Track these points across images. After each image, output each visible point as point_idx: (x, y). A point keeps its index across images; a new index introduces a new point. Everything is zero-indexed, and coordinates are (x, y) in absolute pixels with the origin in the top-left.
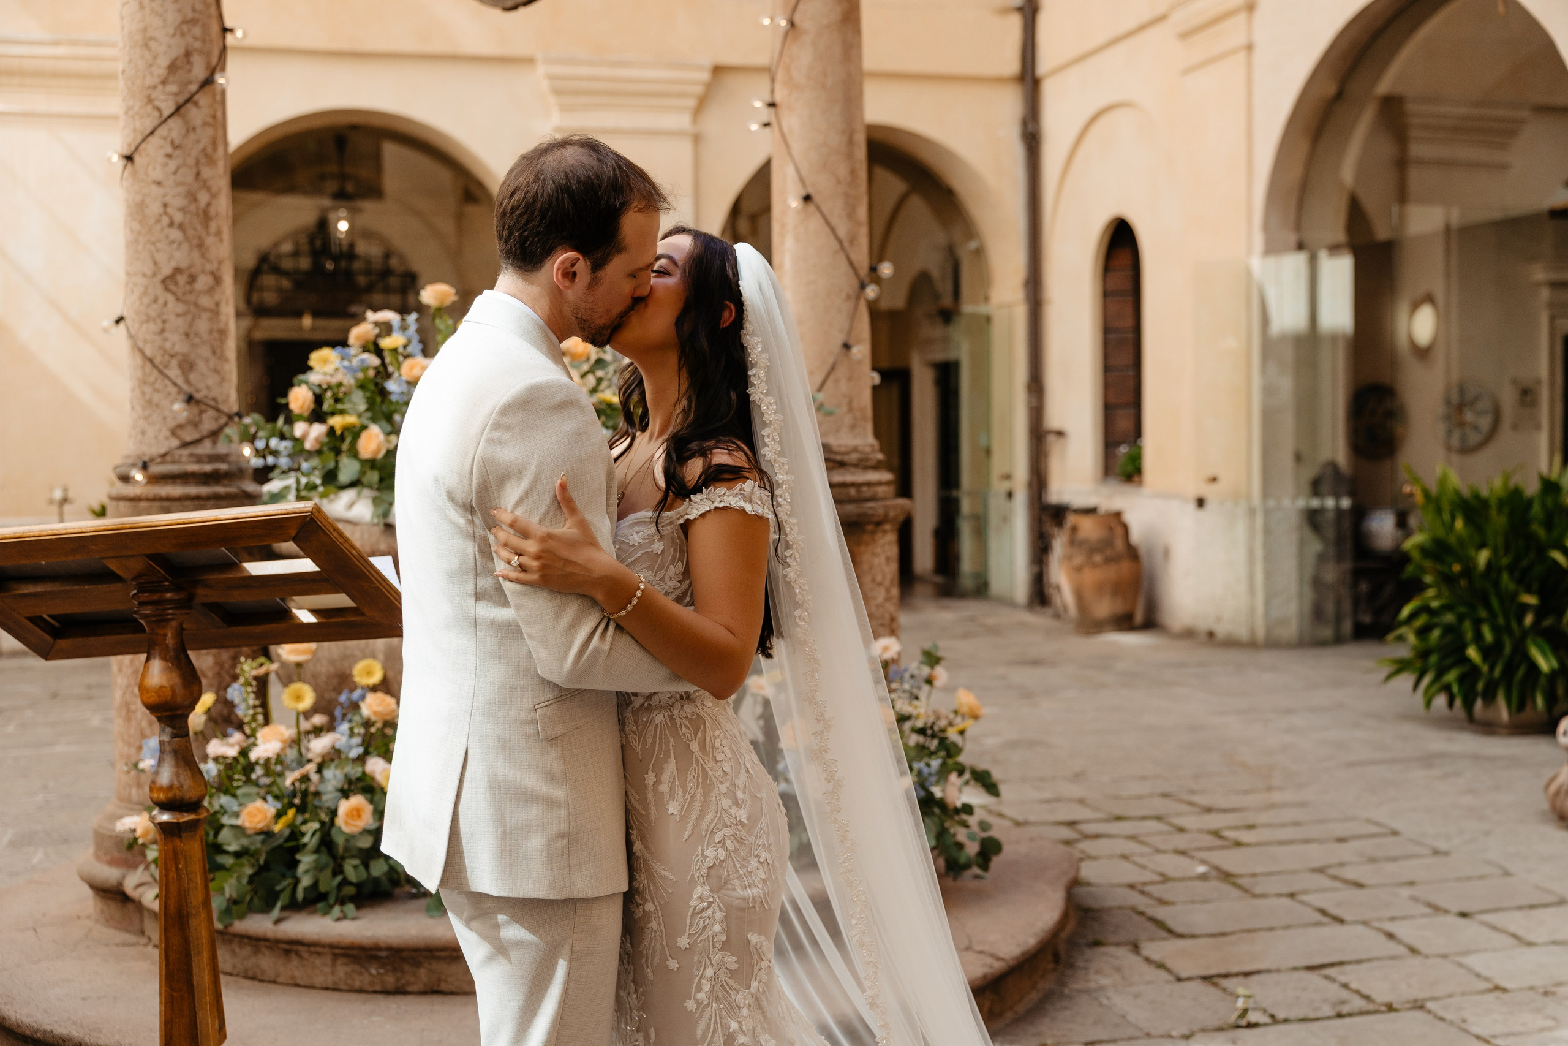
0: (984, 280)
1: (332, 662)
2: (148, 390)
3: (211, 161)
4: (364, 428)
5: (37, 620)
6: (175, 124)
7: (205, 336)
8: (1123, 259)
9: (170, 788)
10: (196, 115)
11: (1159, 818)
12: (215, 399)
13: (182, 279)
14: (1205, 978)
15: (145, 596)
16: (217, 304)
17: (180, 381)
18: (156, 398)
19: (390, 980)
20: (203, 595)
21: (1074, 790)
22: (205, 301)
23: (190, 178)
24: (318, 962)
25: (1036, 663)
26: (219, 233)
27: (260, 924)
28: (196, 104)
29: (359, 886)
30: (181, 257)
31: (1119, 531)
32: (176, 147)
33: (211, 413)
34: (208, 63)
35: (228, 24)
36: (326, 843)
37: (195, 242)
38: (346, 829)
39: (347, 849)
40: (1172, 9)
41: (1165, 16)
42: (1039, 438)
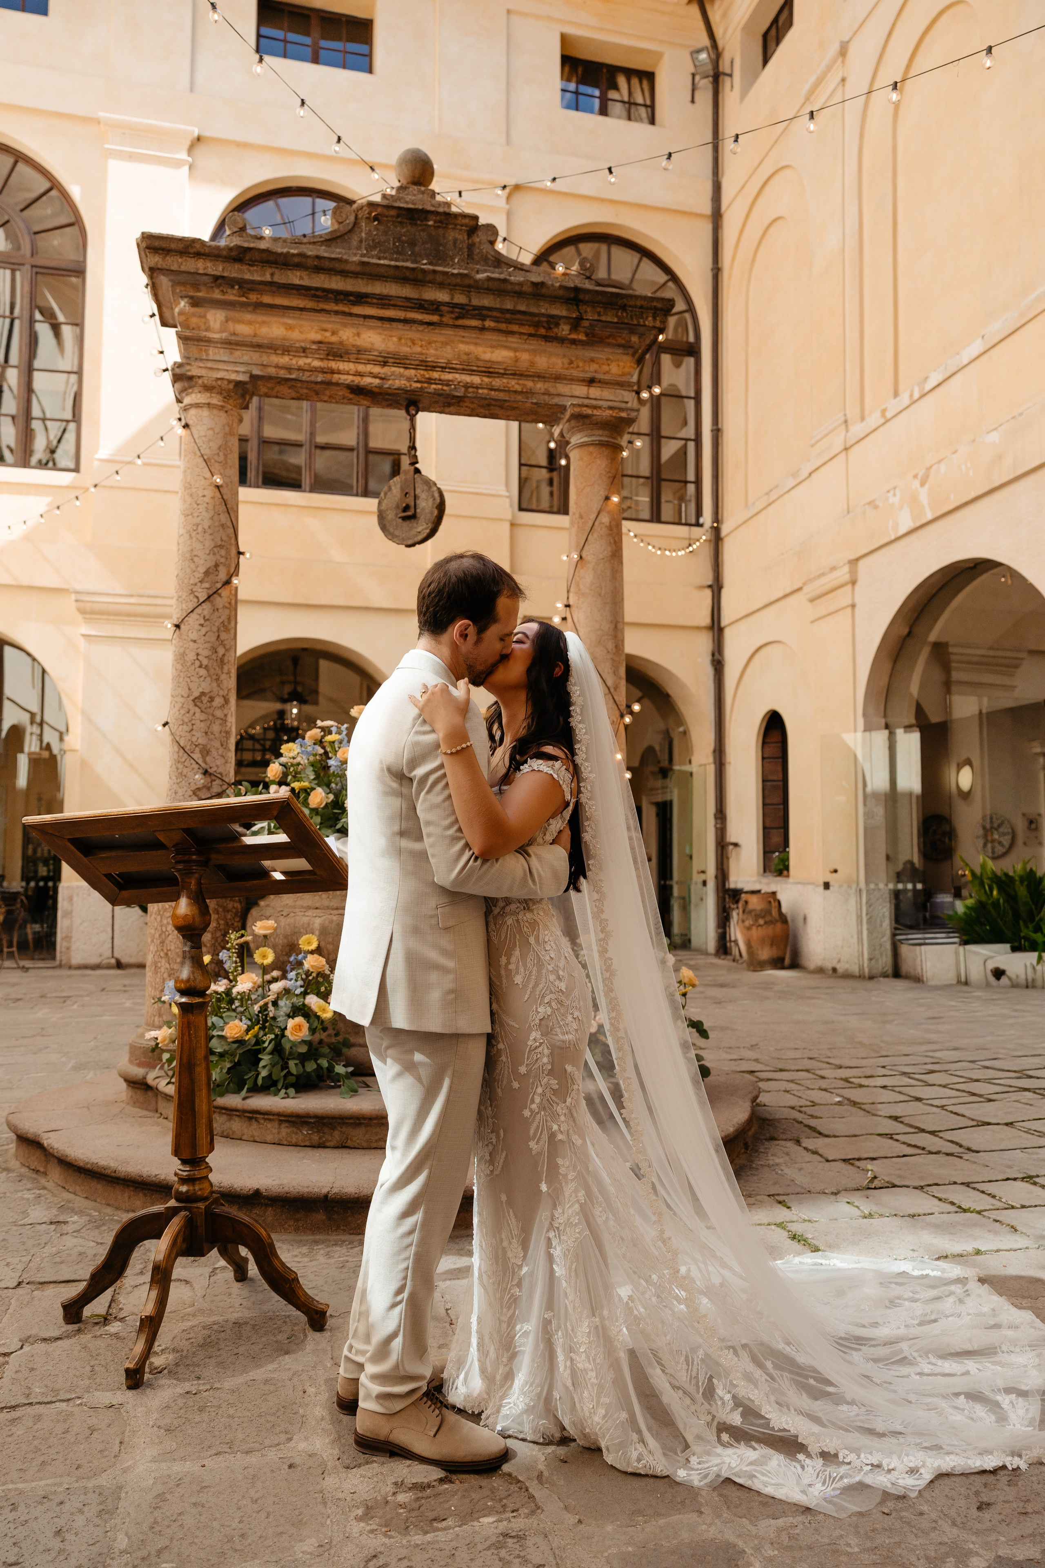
0: (688, 750)
1: (286, 937)
2: (180, 766)
4: (313, 789)
5: (109, 876)
6: (207, 606)
7: (217, 735)
8: (775, 737)
9: (188, 980)
10: (219, 602)
11: (808, 1071)
12: (221, 774)
13: (205, 699)
14: (844, 1160)
15: (180, 857)
16: (226, 715)
17: (200, 761)
18: (185, 771)
19: (315, 1138)
20: (216, 858)
21: (752, 1054)
22: (218, 713)
23: (213, 639)
24: (269, 1125)
25: (722, 986)
26: (229, 673)
27: (233, 1100)
28: (220, 595)
29: (298, 1077)
30: (205, 686)
31: (774, 904)
32: (206, 620)
33: (218, 782)
34: (229, 571)
35: (241, 550)
36: (278, 1049)
37: (214, 677)
38: (292, 1038)
39: (291, 1053)
40: (804, 584)
41: (800, 589)
42: (723, 848)
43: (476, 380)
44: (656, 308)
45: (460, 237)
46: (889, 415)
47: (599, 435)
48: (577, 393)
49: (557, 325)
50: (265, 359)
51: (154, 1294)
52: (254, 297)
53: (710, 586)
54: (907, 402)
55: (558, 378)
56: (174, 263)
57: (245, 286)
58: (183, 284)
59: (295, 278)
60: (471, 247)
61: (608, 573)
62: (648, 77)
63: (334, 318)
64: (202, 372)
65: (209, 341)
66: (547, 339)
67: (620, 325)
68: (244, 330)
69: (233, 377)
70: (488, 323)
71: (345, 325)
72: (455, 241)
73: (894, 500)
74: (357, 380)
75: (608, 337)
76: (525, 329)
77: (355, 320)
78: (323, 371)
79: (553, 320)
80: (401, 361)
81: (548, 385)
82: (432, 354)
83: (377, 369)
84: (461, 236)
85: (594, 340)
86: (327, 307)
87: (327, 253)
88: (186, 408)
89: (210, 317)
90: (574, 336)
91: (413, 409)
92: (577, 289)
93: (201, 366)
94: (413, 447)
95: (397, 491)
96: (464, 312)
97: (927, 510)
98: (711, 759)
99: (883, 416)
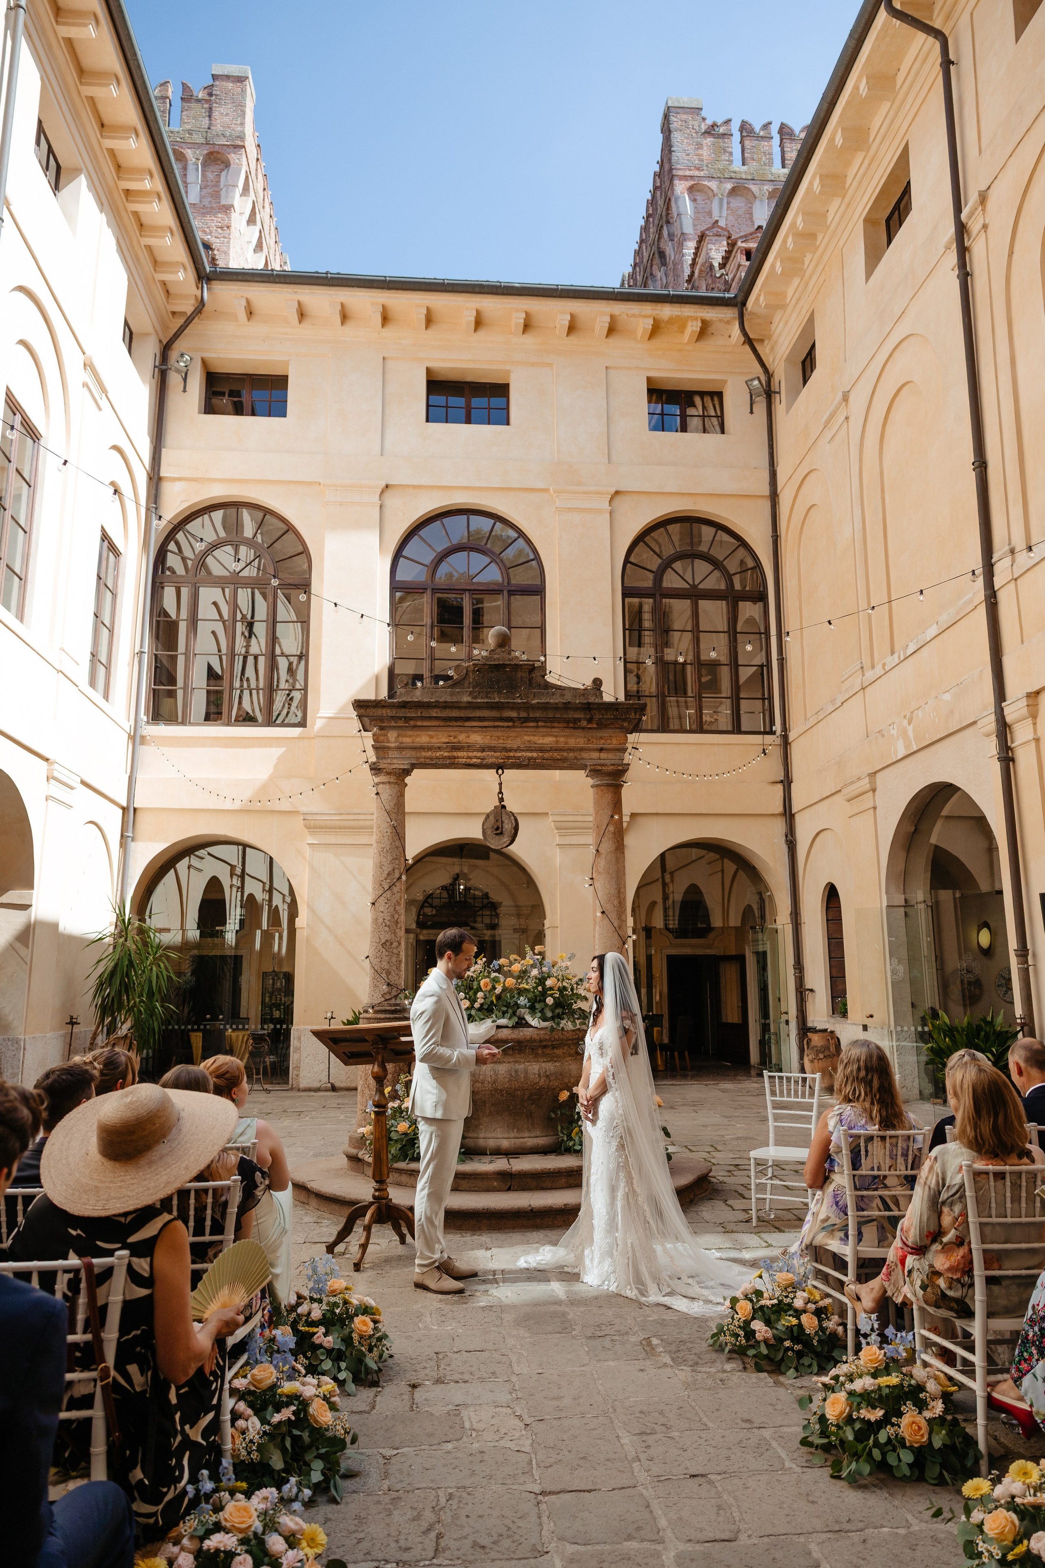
0: (774, 912)
2: (375, 981)
3: (399, 904)
5: (344, 1053)
6: (389, 892)
7: (395, 963)
8: (834, 904)
9: (378, 1101)
10: (395, 889)
12: (397, 984)
13: (388, 944)
15: (375, 1047)
16: (400, 952)
17: (386, 978)
18: (378, 984)
20: (390, 1046)
22: (395, 951)
23: (392, 910)
26: (400, 928)
27: (402, 1165)
28: (395, 886)
30: (388, 937)
31: (832, 1042)
32: (388, 900)
33: (395, 989)
34: (400, 872)
37: (393, 931)
40: (842, 788)
41: (840, 791)
42: (801, 993)
43: (535, 755)
44: (635, 709)
45: (524, 675)
46: (887, 669)
47: (605, 780)
48: (593, 757)
49: (580, 721)
50: (418, 755)
51: (365, 1233)
52: (412, 723)
53: (782, 782)
54: (898, 660)
55: (582, 750)
56: (371, 712)
57: (408, 719)
58: (376, 720)
59: (434, 713)
60: (531, 680)
61: (614, 860)
62: (717, 396)
63: (455, 729)
64: (386, 766)
65: (389, 748)
66: (574, 728)
67: (614, 718)
68: (407, 740)
69: (402, 767)
70: (540, 724)
71: (461, 732)
72: (522, 678)
73: (894, 732)
74: (468, 761)
75: (610, 724)
76: (561, 725)
77: (467, 729)
78: (449, 758)
79: (576, 721)
80: (493, 749)
81: (577, 754)
82: (510, 744)
83: (479, 754)
85: (601, 726)
86: (451, 724)
87: (451, 695)
88: (377, 784)
89: (389, 735)
90: (590, 726)
91: (500, 771)
92: (588, 703)
93: (385, 761)
94: (501, 792)
95: (492, 818)
96: (526, 720)
97: (913, 743)
98: (789, 921)
99: (884, 668)
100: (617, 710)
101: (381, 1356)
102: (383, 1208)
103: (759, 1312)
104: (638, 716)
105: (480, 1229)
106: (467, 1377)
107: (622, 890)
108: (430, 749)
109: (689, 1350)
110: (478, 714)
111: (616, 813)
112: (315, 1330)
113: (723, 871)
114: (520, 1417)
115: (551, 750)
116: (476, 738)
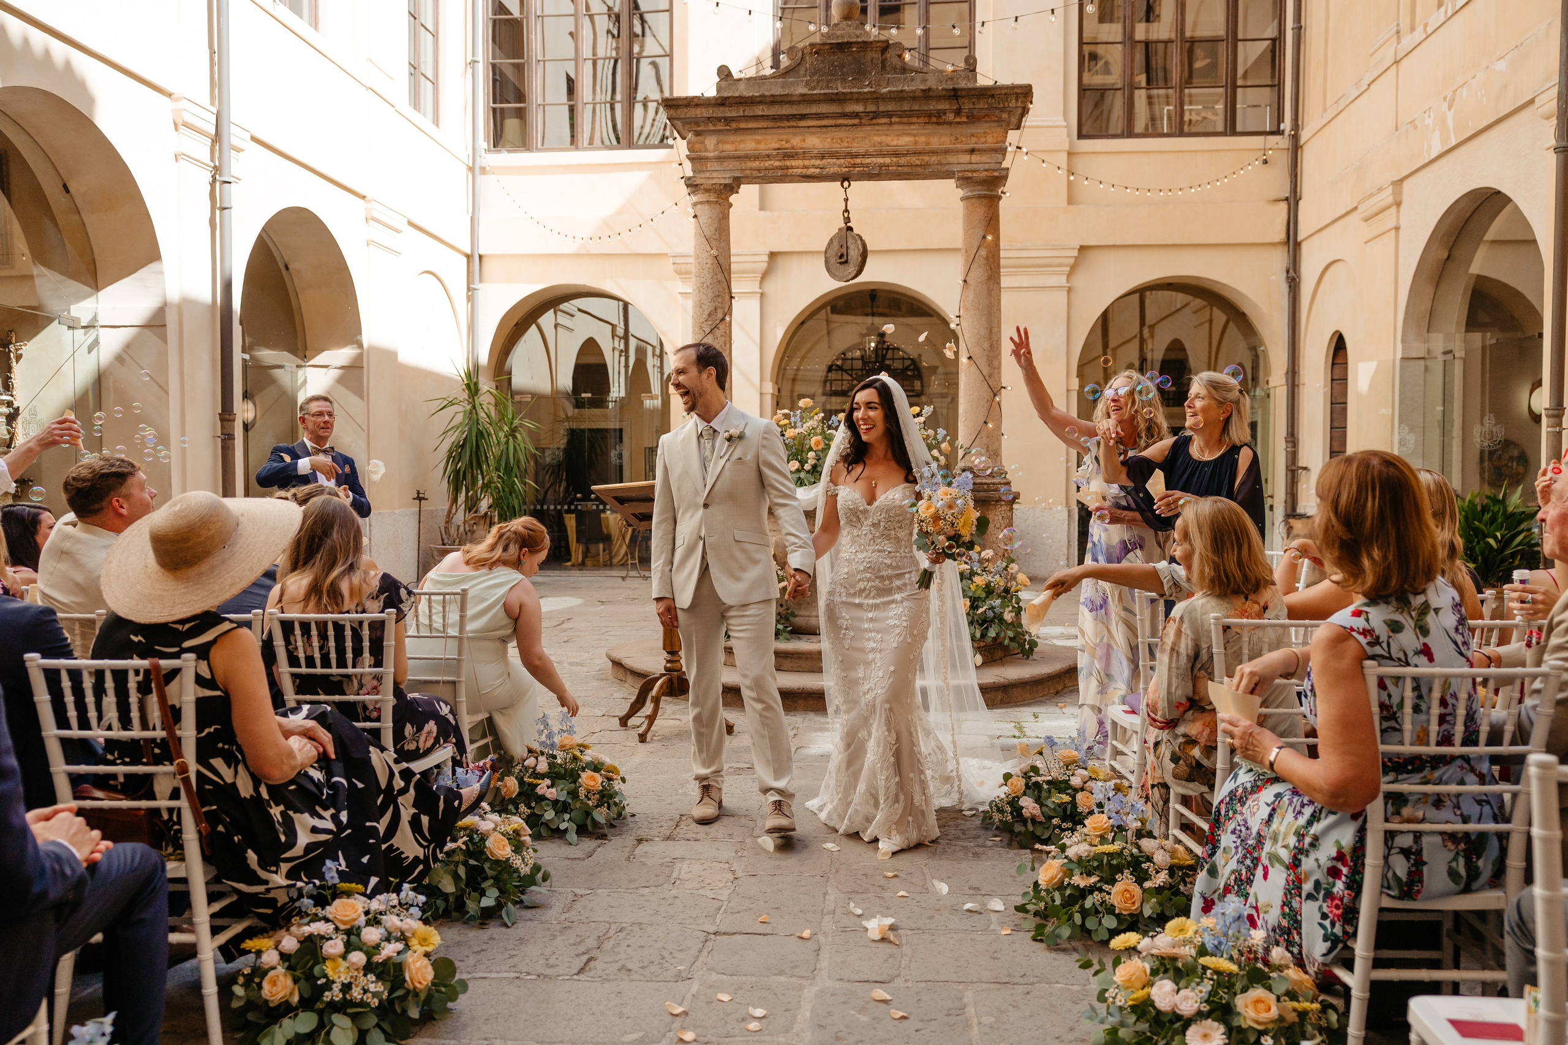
0: (1268, 373)
10: (718, 332)
28: (718, 328)
34: (725, 311)
35: (733, 295)
40: (1359, 203)
41: (1355, 208)
42: (1293, 472)
43: (887, 160)
44: (1017, 94)
45: (875, 56)
46: (1429, 30)
47: (979, 191)
48: (962, 161)
49: (945, 113)
50: (743, 166)
51: (654, 705)
52: (734, 125)
53: (1287, 199)
54: (1443, 19)
55: (947, 152)
56: (682, 113)
57: (728, 120)
58: (690, 123)
59: (759, 110)
60: (884, 62)
61: (985, 292)
63: (788, 130)
64: (703, 181)
65: (707, 158)
66: (938, 124)
67: (990, 108)
68: (728, 147)
69: (723, 181)
70: (893, 120)
71: (795, 134)
72: (872, 59)
73: (1429, 121)
74: (804, 171)
75: (983, 117)
76: (921, 120)
77: (802, 130)
78: (781, 168)
79: (940, 113)
80: (834, 155)
81: (941, 158)
82: (855, 147)
83: (818, 162)
84: (877, 55)
85: (973, 119)
87: (783, 87)
88: (695, 205)
89: (707, 142)
90: (958, 120)
91: (846, 184)
92: (955, 90)
93: (703, 175)
94: (846, 210)
95: (836, 244)
96: (876, 115)
97: (1452, 136)
98: (1284, 381)
99: (1425, 30)
100: (993, 96)
101: (620, 815)
102: (675, 681)
103: (1034, 788)
104: (1019, 104)
105: (795, 709)
106: (698, 837)
107: (995, 330)
108: (757, 158)
109: (957, 826)
110: (814, 109)
111: (990, 233)
112: (540, 781)
113: (1211, 321)
114: (733, 872)
115: (908, 153)
116: (814, 141)
